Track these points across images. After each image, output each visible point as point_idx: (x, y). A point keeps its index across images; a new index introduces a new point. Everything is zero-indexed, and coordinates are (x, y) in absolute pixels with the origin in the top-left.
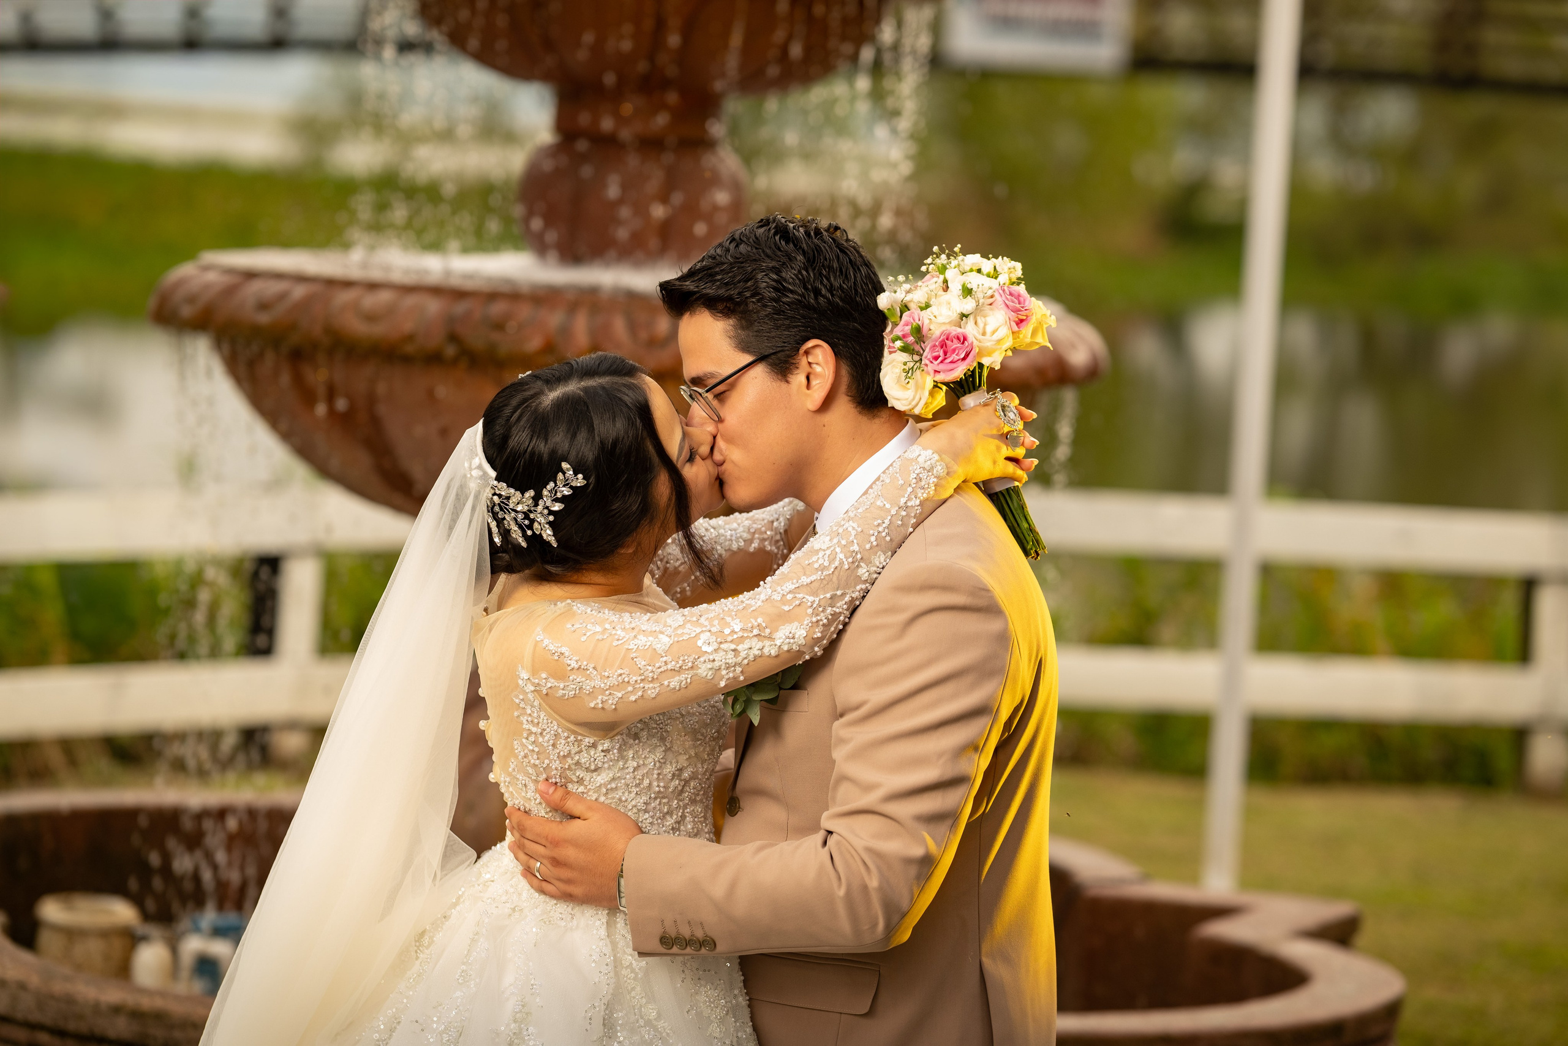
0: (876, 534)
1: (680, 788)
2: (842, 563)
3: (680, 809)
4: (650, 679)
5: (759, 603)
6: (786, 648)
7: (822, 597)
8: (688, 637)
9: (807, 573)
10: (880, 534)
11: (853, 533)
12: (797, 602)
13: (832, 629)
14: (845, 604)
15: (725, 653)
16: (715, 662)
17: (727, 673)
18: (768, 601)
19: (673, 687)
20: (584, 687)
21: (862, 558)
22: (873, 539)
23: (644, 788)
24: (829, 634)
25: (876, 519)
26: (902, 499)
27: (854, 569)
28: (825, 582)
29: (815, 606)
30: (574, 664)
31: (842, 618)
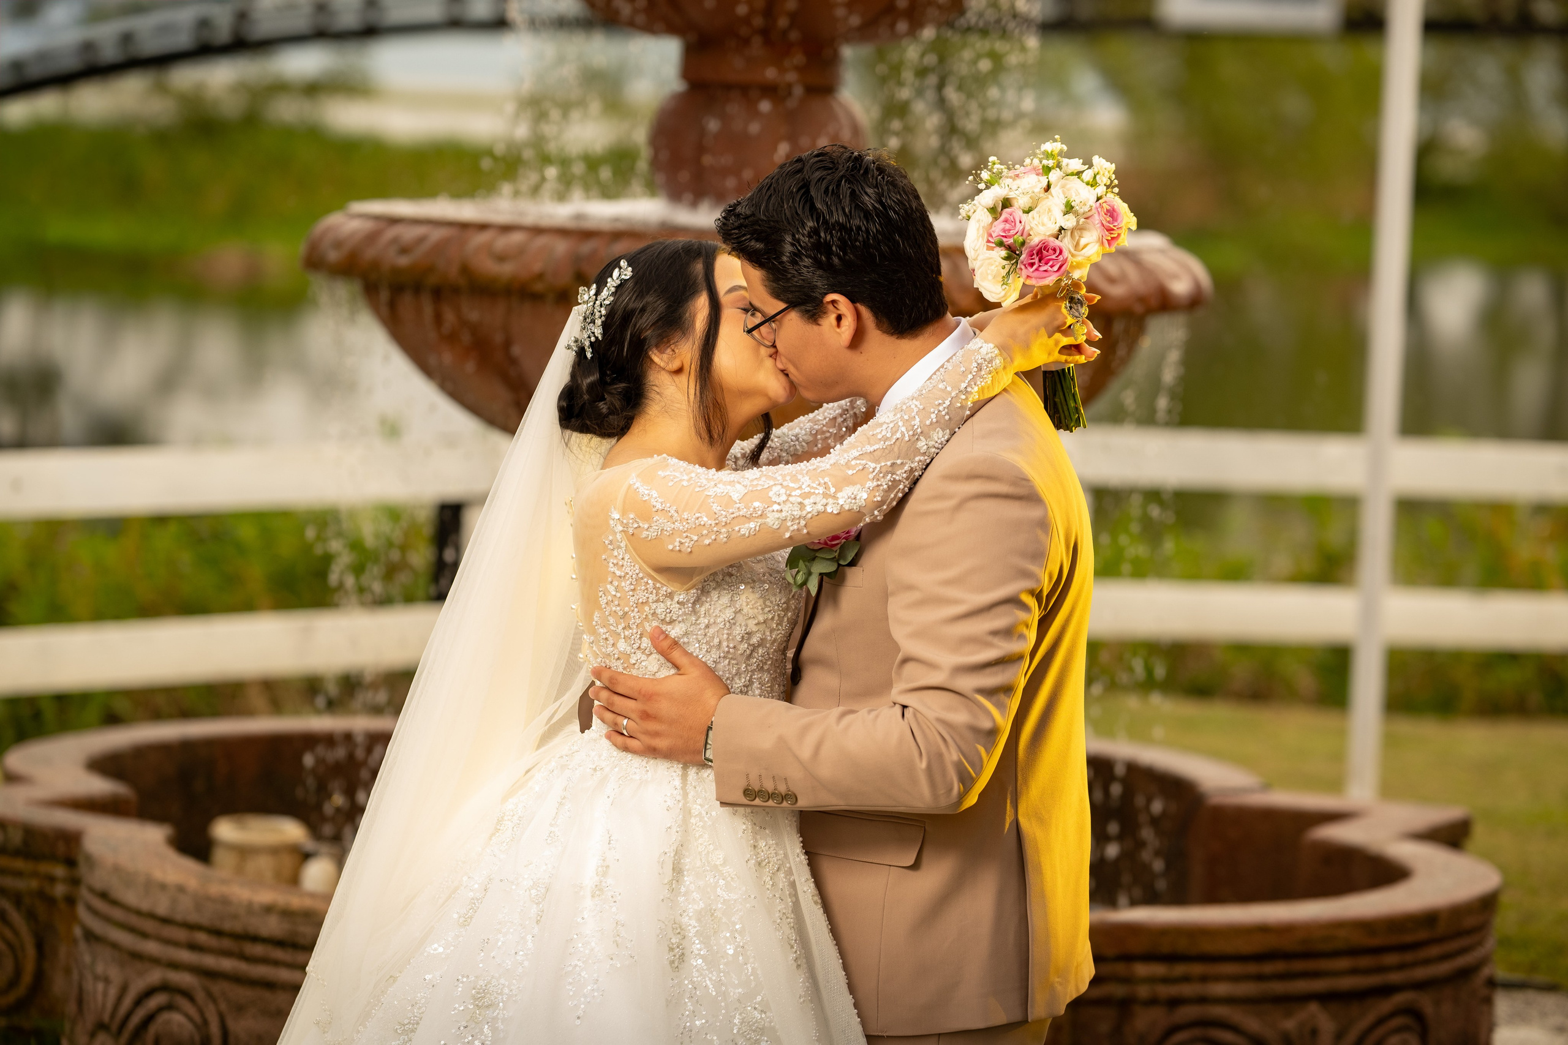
0: (936, 412)
1: (748, 652)
2: (903, 435)
3: (748, 673)
4: (723, 524)
5: (828, 466)
6: (847, 507)
7: (883, 464)
8: (761, 487)
9: (872, 442)
10: (940, 413)
11: (916, 410)
12: (861, 467)
13: (892, 496)
14: (905, 473)
15: (791, 505)
16: (783, 513)
17: (792, 525)
18: (836, 464)
19: (743, 533)
20: (665, 529)
21: (922, 432)
22: (933, 416)
23: (713, 646)
24: (889, 500)
25: (937, 399)
26: (962, 384)
27: (914, 442)
28: (887, 451)
29: (876, 471)
30: (659, 506)
31: (901, 487)
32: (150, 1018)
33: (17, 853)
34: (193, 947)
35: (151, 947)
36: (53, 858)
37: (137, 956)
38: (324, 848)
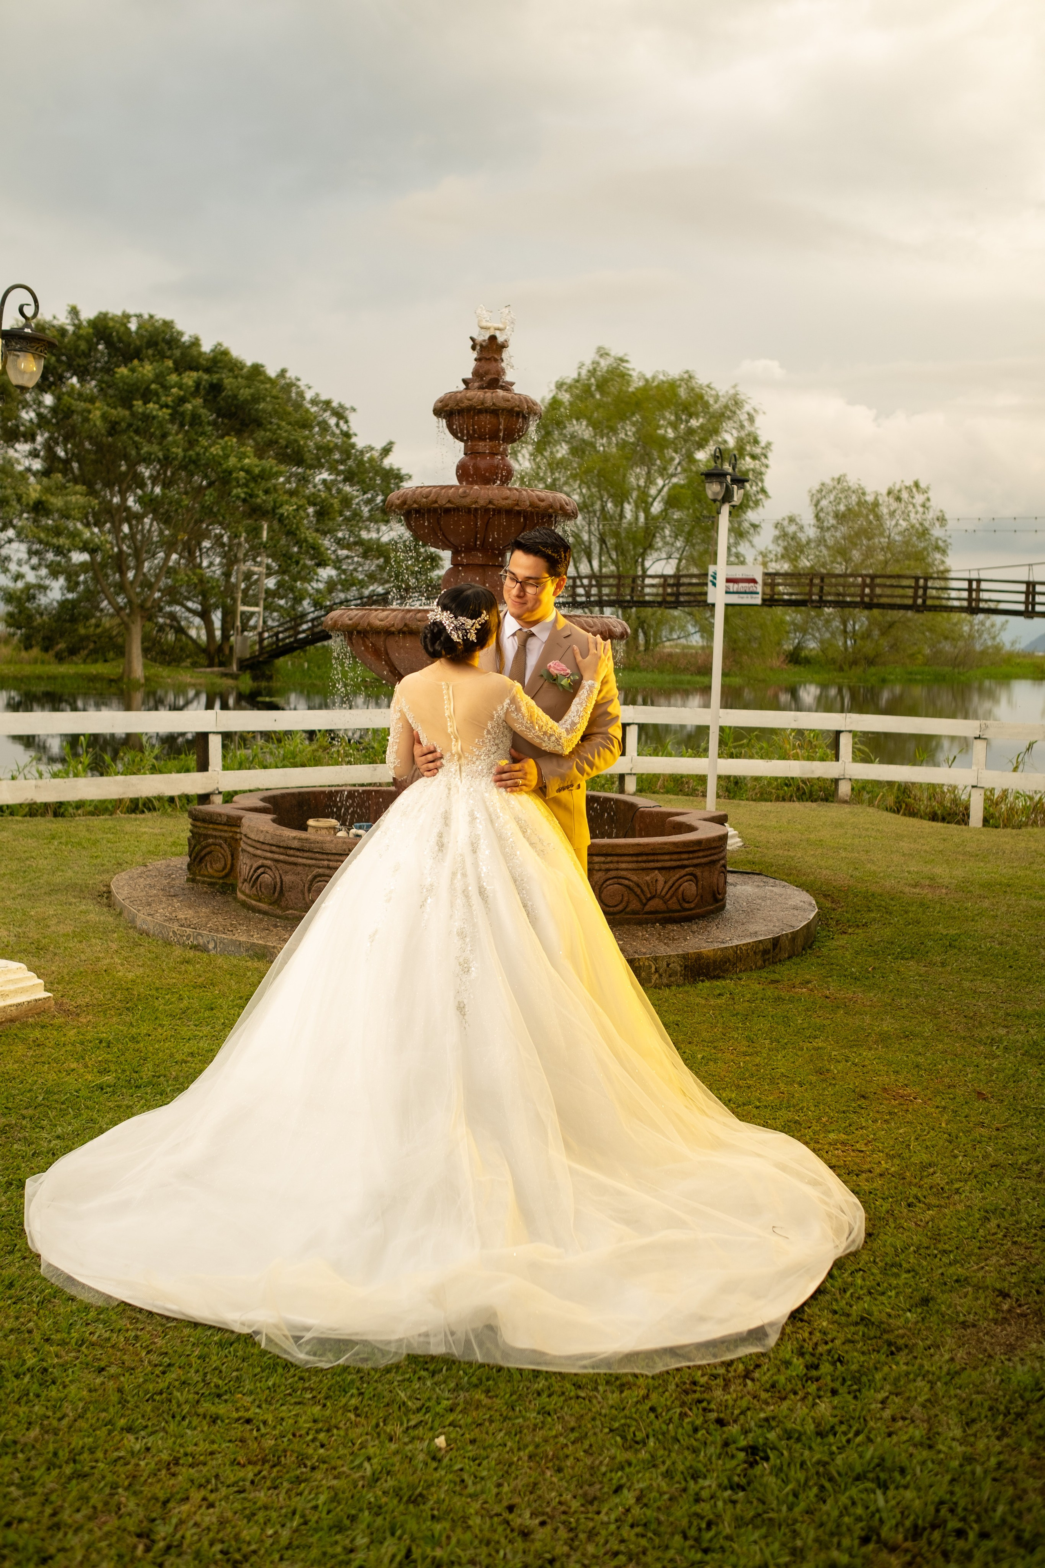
34: (272, 852)
38: (343, 828)
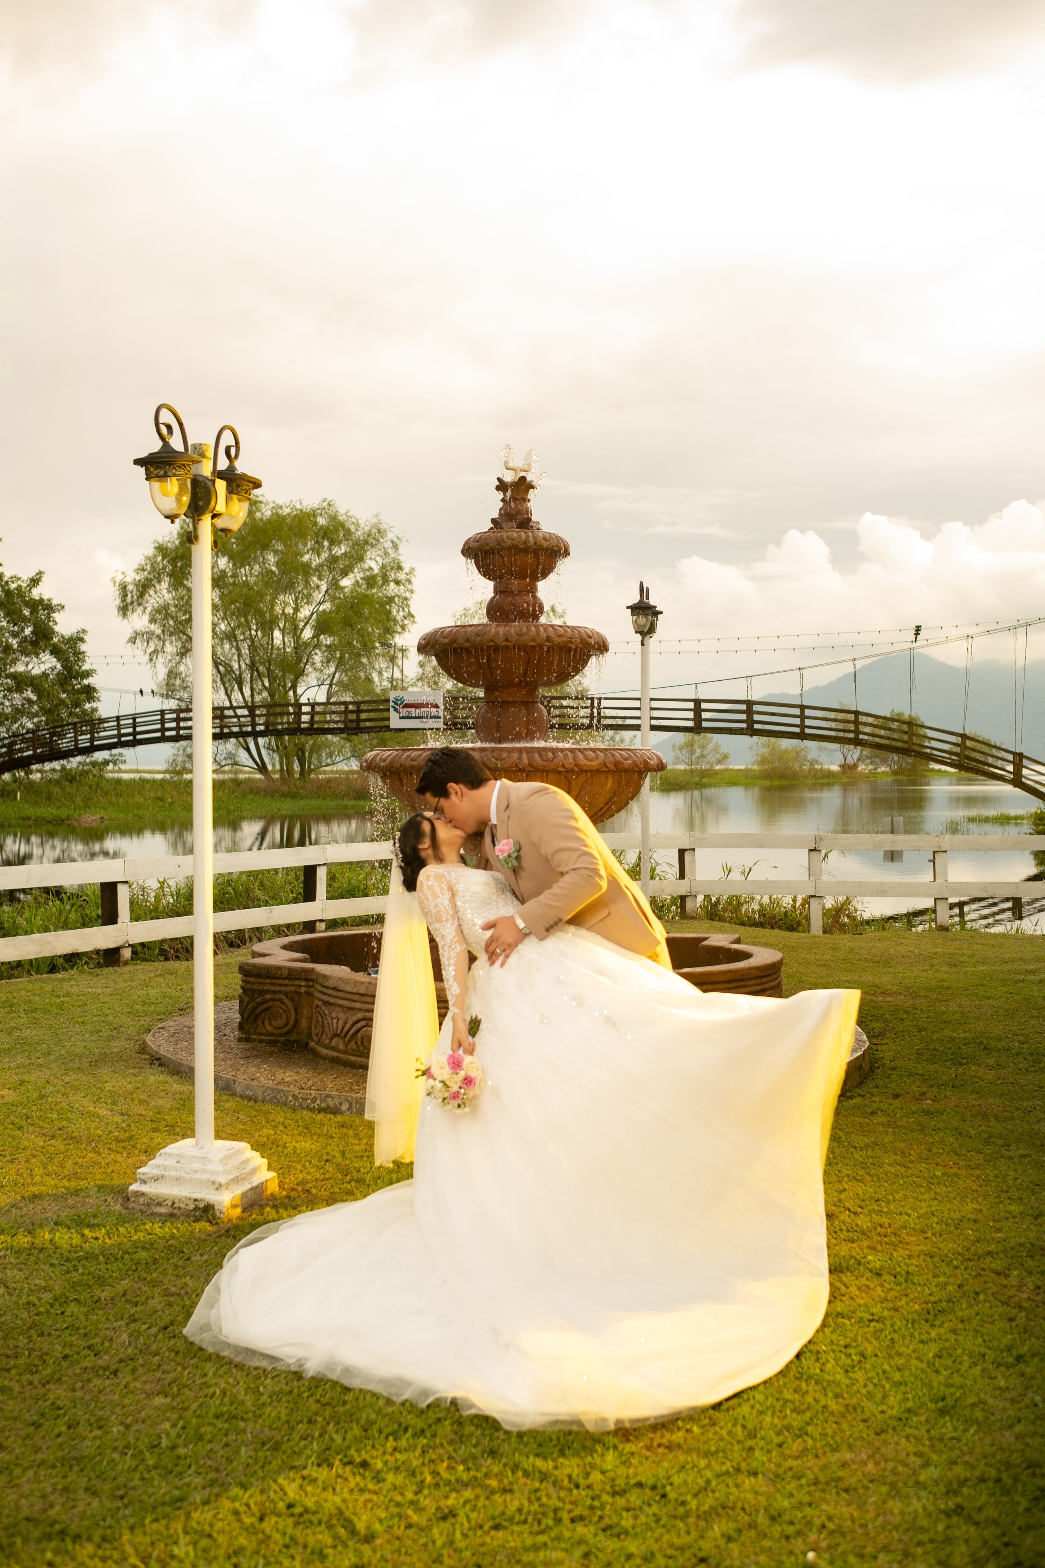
32: (359, 1030)
33: (285, 978)
35: (357, 1005)
36: (300, 979)
37: (352, 1009)
